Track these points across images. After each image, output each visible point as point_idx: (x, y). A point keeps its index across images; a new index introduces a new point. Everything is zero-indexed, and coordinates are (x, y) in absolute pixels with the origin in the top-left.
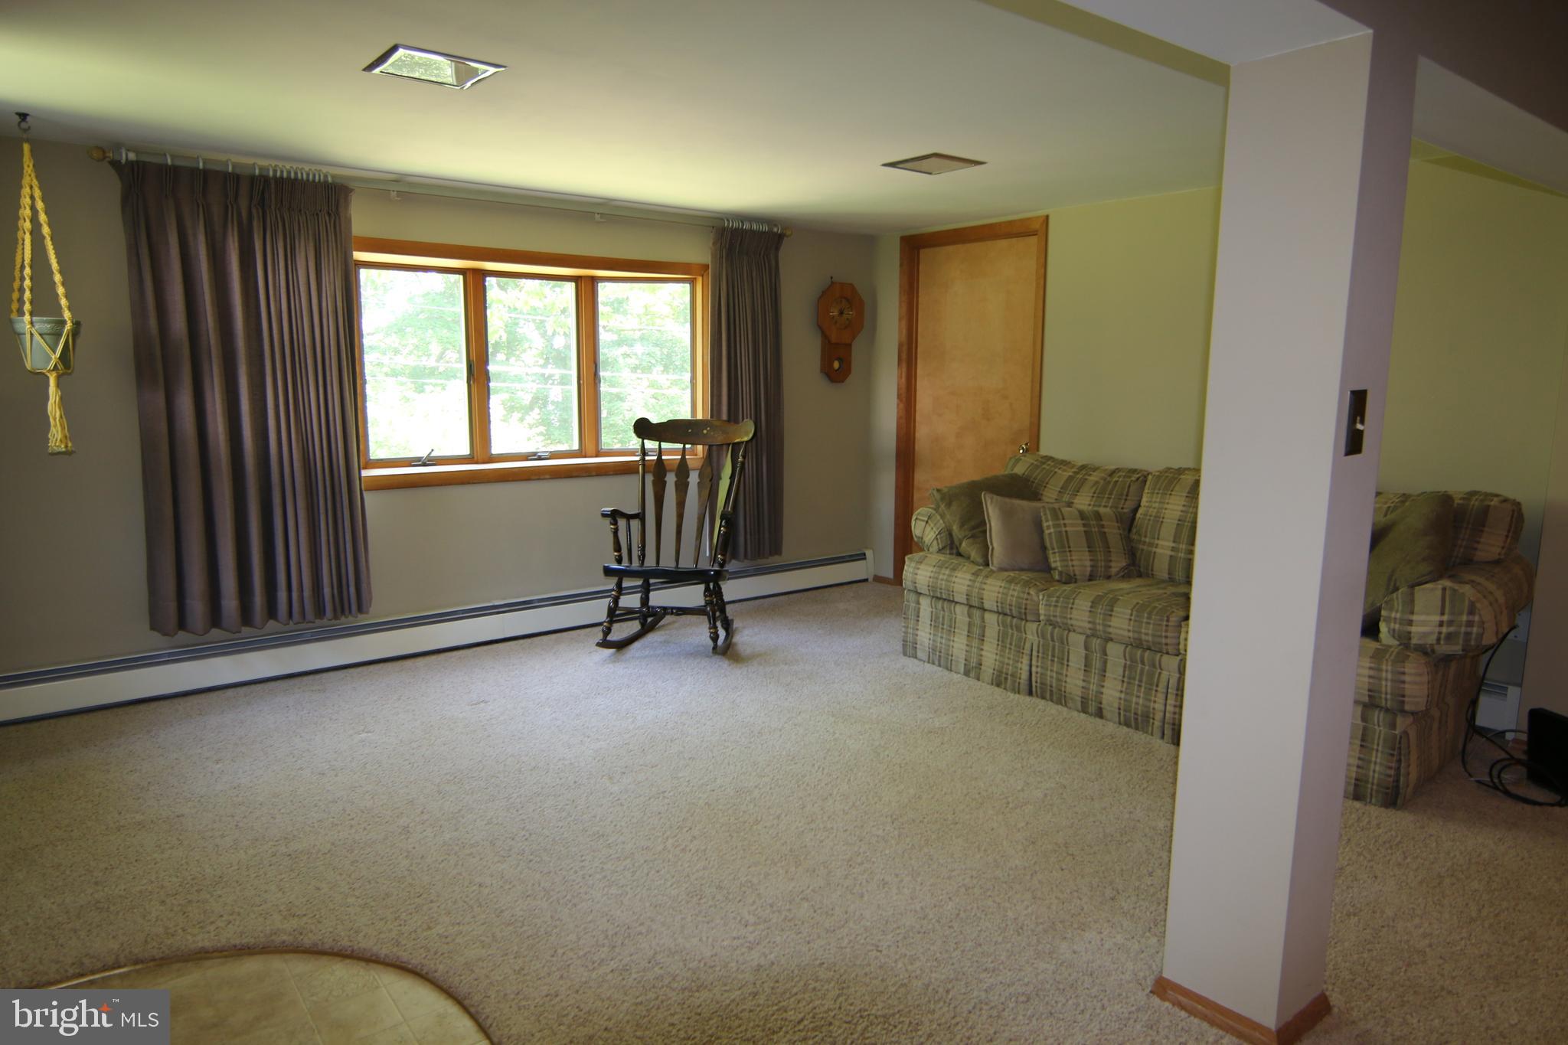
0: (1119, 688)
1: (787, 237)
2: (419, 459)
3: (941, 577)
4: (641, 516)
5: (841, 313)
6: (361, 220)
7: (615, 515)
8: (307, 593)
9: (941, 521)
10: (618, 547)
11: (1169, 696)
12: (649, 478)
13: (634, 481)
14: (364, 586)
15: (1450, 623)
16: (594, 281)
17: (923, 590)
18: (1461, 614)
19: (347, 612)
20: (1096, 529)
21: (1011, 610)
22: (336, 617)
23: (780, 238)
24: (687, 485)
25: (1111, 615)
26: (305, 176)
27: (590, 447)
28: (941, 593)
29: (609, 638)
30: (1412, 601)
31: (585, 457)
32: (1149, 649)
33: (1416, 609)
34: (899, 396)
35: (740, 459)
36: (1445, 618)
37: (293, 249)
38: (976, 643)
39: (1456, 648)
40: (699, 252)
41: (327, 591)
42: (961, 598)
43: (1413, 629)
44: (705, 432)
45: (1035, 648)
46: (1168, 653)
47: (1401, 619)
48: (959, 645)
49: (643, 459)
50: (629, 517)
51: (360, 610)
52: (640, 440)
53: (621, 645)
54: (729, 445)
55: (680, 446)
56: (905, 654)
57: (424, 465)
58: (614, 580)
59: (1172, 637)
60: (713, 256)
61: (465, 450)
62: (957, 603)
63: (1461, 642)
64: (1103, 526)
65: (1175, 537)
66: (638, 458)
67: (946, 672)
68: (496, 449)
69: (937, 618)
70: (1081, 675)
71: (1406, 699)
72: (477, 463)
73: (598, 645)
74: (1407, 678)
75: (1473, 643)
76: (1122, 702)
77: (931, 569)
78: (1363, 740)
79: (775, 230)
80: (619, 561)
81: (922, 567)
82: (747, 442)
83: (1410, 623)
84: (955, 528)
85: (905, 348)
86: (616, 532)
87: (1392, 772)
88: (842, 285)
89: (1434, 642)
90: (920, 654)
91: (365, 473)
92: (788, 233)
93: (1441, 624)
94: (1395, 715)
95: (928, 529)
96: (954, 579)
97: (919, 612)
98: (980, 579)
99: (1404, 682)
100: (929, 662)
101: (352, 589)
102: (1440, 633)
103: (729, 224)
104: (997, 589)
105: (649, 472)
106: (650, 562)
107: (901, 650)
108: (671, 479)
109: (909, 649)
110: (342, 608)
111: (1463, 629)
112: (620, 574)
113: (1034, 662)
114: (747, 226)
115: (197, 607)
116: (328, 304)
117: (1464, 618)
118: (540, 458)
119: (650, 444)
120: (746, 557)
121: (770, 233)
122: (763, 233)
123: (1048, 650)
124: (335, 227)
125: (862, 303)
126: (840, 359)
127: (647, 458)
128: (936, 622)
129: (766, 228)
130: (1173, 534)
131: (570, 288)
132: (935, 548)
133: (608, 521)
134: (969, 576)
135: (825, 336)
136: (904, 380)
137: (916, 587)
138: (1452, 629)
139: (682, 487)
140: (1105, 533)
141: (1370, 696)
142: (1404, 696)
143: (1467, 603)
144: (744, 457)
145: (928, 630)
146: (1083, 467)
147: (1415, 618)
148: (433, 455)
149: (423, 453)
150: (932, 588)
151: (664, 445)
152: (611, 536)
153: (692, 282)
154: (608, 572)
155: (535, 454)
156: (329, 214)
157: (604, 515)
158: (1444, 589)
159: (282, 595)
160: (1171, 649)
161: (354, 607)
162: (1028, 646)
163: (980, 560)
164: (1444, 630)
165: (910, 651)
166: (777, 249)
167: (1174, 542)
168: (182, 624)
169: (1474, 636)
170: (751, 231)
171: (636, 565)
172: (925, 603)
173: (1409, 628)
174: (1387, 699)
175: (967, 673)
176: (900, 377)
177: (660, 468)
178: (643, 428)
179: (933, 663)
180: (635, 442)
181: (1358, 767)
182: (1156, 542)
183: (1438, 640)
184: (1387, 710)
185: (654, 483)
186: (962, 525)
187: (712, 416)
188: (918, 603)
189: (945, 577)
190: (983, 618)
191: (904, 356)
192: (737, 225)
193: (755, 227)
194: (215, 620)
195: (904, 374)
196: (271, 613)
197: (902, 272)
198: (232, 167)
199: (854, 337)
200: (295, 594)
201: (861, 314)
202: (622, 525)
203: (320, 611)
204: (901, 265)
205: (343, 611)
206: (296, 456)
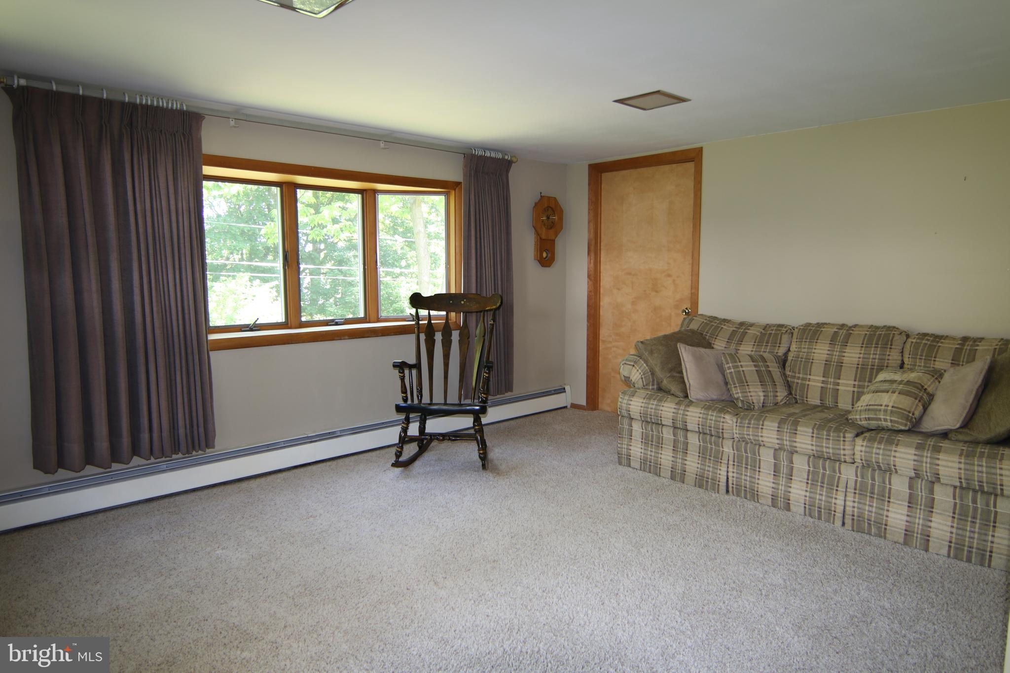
0: (805, 489)
1: (515, 163)
2: (247, 326)
3: (650, 406)
4: (418, 366)
5: (548, 218)
6: (210, 140)
7: (401, 366)
8: (166, 434)
9: (645, 365)
10: (404, 391)
11: (848, 494)
12: (423, 337)
13: (412, 339)
14: (210, 426)
16: (375, 192)
17: (636, 416)
19: (197, 447)
20: (764, 369)
21: (710, 430)
22: (188, 452)
23: (509, 163)
24: (450, 341)
25: (796, 434)
27: (373, 315)
28: (651, 418)
29: (401, 459)
31: (369, 322)
32: (829, 458)
34: (589, 276)
35: (491, 321)
37: (155, 161)
38: (680, 455)
40: (453, 172)
41: (182, 431)
42: (668, 421)
44: (462, 302)
45: (731, 459)
46: (845, 462)
48: (666, 457)
49: (418, 324)
50: (411, 367)
51: (207, 444)
52: (415, 309)
53: (408, 464)
54: (481, 312)
55: (444, 313)
56: (620, 463)
57: (251, 330)
58: (403, 414)
59: (848, 450)
60: (465, 175)
61: (280, 318)
62: (663, 425)
64: (768, 366)
65: (824, 373)
66: (414, 323)
67: (657, 478)
69: (647, 436)
70: (771, 478)
72: (290, 328)
73: (393, 465)
76: (807, 498)
77: (641, 400)
79: (506, 157)
80: (405, 400)
81: (634, 399)
82: (495, 309)
84: (657, 370)
85: (593, 242)
86: (403, 379)
88: (549, 198)
90: (632, 464)
92: (514, 159)
95: (635, 370)
96: (661, 408)
97: (632, 433)
98: (682, 407)
100: (641, 470)
101: (202, 430)
103: (475, 153)
104: (698, 415)
105: (422, 333)
106: (426, 400)
107: (618, 460)
108: (438, 337)
109: (624, 460)
110: (193, 445)
112: (407, 410)
113: (731, 469)
114: (488, 154)
115: (75, 449)
116: (183, 209)
118: (337, 324)
119: (423, 313)
121: (503, 159)
122: (498, 159)
123: (742, 460)
124: (188, 145)
125: (561, 211)
126: (547, 251)
127: (420, 322)
128: (646, 440)
129: (500, 156)
130: (822, 372)
131: (357, 198)
132: (641, 385)
133: (396, 372)
134: (673, 406)
135: (537, 233)
136: (592, 265)
137: (629, 414)
139: (447, 344)
140: (770, 371)
144: (493, 320)
145: (640, 446)
146: (742, 324)
148: (257, 323)
149: (249, 321)
150: (643, 414)
151: (433, 313)
152: (400, 381)
153: (447, 195)
154: (399, 409)
155: (333, 321)
156: (184, 135)
157: (395, 366)
159: (145, 436)
160: (848, 459)
161: (203, 443)
162: (725, 458)
163: (681, 394)
165: (624, 461)
166: (508, 171)
167: (824, 377)
168: (62, 463)
170: (491, 158)
171: (416, 402)
172: (637, 426)
175: (673, 477)
176: (589, 263)
177: (430, 330)
178: (417, 300)
179: (645, 471)
180: (411, 311)
182: (809, 377)
185: (426, 339)
186: (662, 369)
187: (464, 291)
188: (631, 426)
189: (654, 407)
190: (686, 438)
191: (592, 248)
192: (481, 153)
193: (493, 155)
194: (90, 459)
195: (592, 261)
196: (136, 450)
197: (590, 189)
198: (107, 96)
199: (556, 235)
200: (155, 435)
201: (561, 219)
202: (407, 372)
203: (176, 449)
204: (589, 184)
205: (194, 448)
206: (157, 324)
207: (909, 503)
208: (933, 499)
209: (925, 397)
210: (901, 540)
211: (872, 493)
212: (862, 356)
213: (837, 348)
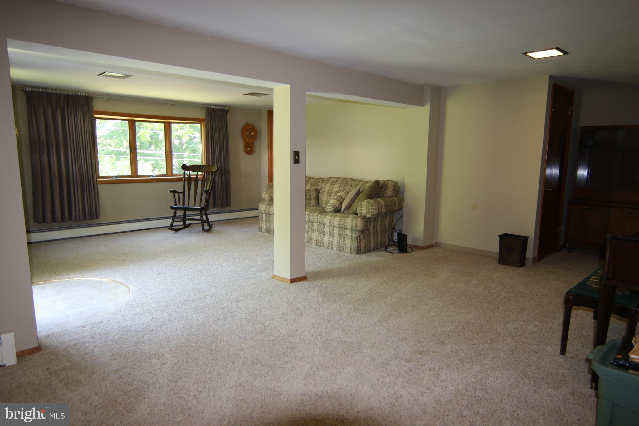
1: (230, 110)
2: (115, 176)
3: (267, 208)
4: (183, 193)
5: (250, 133)
6: (97, 106)
7: (174, 192)
8: (81, 212)
10: (175, 202)
11: (316, 233)
12: (186, 182)
13: (182, 183)
14: (98, 211)
15: (368, 209)
16: (170, 123)
17: (263, 212)
18: (370, 207)
19: (93, 218)
20: (308, 194)
22: (89, 220)
23: (227, 111)
24: (198, 185)
26: (80, 94)
27: (170, 173)
29: (173, 227)
30: (362, 205)
31: (168, 176)
32: (312, 222)
33: (363, 207)
34: (268, 159)
35: (213, 176)
36: (367, 208)
37: (76, 115)
39: (370, 215)
40: (202, 115)
41: (87, 212)
43: (362, 211)
44: (203, 168)
47: (360, 209)
50: (179, 193)
51: (97, 218)
52: (183, 171)
53: (177, 230)
54: (210, 172)
55: (196, 173)
56: (260, 231)
57: (116, 178)
58: (174, 211)
59: (316, 218)
60: (206, 116)
61: (129, 174)
62: (271, 215)
63: (370, 213)
64: (310, 193)
66: (183, 177)
67: (269, 235)
68: (139, 174)
69: (267, 220)
71: (358, 227)
72: (133, 177)
73: (169, 229)
74: (358, 222)
75: (373, 213)
77: (265, 206)
78: (351, 238)
79: (226, 108)
80: (176, 205)
81: (263, 205)
82: (215, 171)
83: (361, 210)
85: (270, 144)
86: (175, 197)
87: (356, 245)
88: (250, 125)
89: (366, 214)
90: (263, 231)
91: (98, 179)
92: (230, 109)
93: (366, 209)
94: (356, 231)
95: (266, 195)
96: (270, 208)
97: (263, 219)
99: (357, 223)
101: (95, 212)
102: (366, 212)
103: (210, 107)
105: (186, 181)
106: (186, 205)
107: (258, 230)
108: (193, 183)
109: (260, 230)
110: (91, 218)
111: (370, 210)
112: (176, 209)
114: (216, 107)
115: (49, 215)
116: (87, 130)
117: (371, 208)
118: (153, 176)
119: (187, 172)
120: (218, 206)
121: (224, 110)
122: (222, 109)
124: (89, 109)
125: (256, 130)
126: (250, 148)
127: (185, 177)
129: (223, 108)
131: (163, 125)
132: (267, 201)
133: (172, 193)
135: (245, 141)
136: (269, 154)
137: (261, 211)
138: (368, 211)
139: (196, 185)
140: (310, 195)
141: (351, 227)
142: (357, 226)
143: (371, 204)
144: (214, 175)
145: (265, 223)
146: (310, 178)
147: (362, 208)
148: (119, 175)
149: (116, 175)
150: (265, 211)
151: (191, 172)
152: (173, 198)
153: (201, 124)
154: (172, 208)
155: (152, 175)
156: (87, 105)
157: (171, 192)
158: (367, 201)
159: (73, 213)
160: (316, 222)
161: (95, 218)
164: (367, 211)
165: (261, 230)
166: (227, 114)
168: (44, 221)
169: (373, 212)
170: (218, 109)
171: (181, 206)
172: (264, 215)
173: (361, 211)
174: (354, 228)
176: (268, 153)
177: (189, 179)
178: (184, 167)
179: (266, 233)
180: (182, 172)
181: (351, 245)
182: (323, 196)
183: (366, 213)
184: (355, 231)
185: (188, 183)
187: (207, 164)
188: (262, 216)
191: (269, 147)
192: (213, 107)
193: (219, 108)
194: (54, 220)
195: (269, 152)
196: (70, 218)
197: (268, 121)
198: (59, 92)
199: (254, 141)
200: (77, 213)
201: (256, 134)
202: (177, 195)
203: (85, 218)
204: (268, 119)
205: (92, 219)
206: (77, 173)
207: (329, 234)
208: (334, 232)
209: (341, 200)
210: (327, 247)
211: (321, 232)
212: (338, 188)
213: (332, 186)
